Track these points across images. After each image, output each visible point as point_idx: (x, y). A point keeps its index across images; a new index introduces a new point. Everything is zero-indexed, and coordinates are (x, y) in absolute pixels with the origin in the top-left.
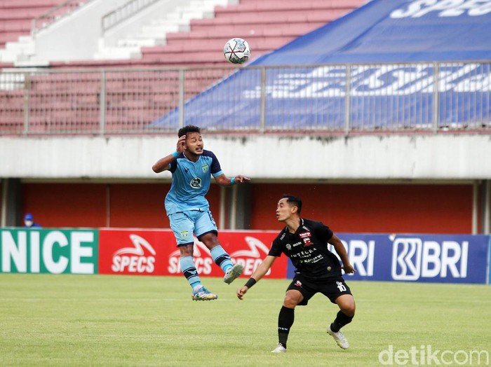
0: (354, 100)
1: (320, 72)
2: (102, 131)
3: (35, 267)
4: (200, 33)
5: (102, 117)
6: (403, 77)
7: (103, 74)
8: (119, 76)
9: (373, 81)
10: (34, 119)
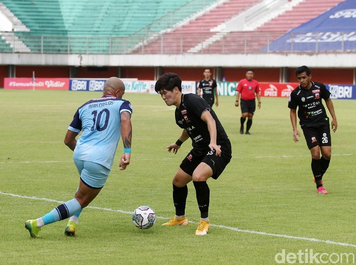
0: (319, 43)
1: (309, 34)
2: (245, 52)
3: (226, 94)
4: (274, 22)
5: (246, 48)
6: (333, 36)
7: (246, 35)
8: (250, 35)
9: (325, 37)
10: (226, 48)
